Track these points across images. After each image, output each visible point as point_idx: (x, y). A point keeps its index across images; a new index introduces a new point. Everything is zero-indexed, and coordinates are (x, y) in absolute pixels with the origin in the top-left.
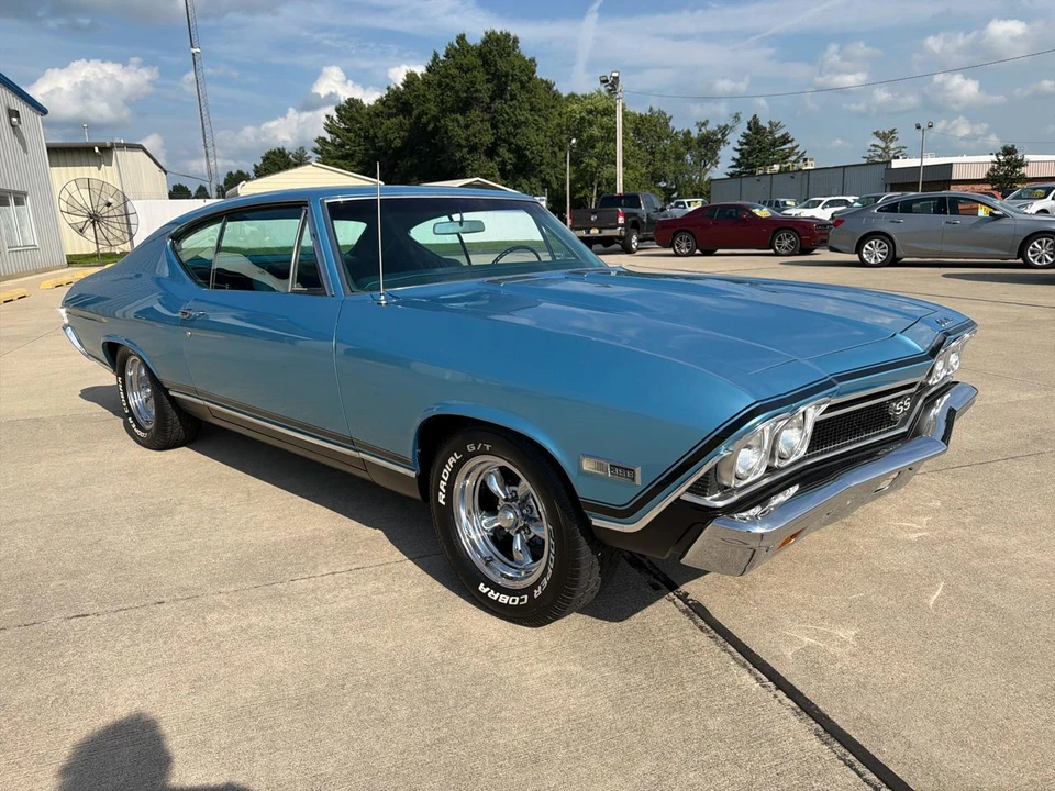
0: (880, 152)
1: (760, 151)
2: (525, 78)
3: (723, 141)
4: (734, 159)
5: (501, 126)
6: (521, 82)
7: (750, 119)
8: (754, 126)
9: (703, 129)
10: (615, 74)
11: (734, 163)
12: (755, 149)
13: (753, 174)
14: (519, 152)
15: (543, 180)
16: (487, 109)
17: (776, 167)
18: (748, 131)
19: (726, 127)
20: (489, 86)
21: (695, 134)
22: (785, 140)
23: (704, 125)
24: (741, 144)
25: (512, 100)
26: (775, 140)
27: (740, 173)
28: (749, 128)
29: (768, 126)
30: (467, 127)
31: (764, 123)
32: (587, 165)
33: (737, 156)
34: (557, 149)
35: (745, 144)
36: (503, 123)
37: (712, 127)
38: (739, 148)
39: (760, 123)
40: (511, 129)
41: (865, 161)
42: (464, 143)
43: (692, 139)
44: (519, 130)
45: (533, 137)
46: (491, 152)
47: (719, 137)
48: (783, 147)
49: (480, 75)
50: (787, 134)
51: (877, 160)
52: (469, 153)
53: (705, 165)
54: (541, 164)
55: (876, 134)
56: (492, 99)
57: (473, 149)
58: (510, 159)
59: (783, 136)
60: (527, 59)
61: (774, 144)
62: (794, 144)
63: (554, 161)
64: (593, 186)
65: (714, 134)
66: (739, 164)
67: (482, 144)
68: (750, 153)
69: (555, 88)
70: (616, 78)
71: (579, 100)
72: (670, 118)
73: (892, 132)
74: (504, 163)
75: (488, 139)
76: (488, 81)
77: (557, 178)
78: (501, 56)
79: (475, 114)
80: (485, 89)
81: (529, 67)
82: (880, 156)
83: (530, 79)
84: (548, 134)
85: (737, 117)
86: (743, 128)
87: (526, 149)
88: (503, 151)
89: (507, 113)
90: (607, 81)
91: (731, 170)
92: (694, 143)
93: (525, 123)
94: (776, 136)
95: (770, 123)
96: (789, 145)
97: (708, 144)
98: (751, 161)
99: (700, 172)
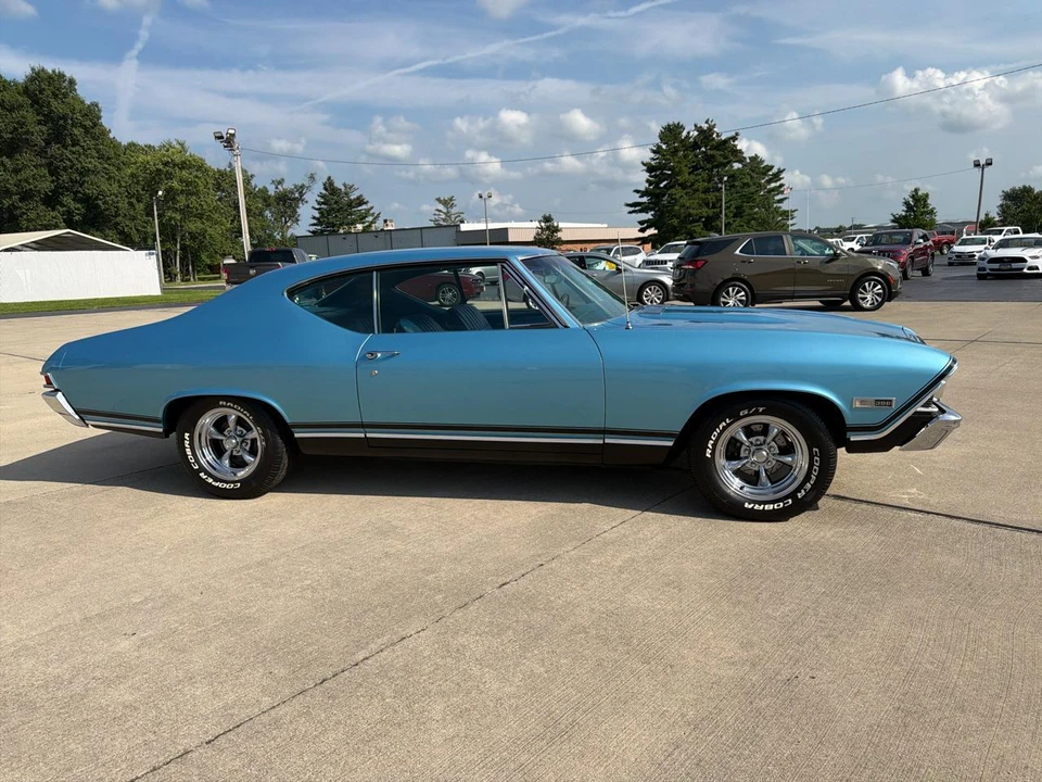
0: (443, 216)
1: (338, 210)
2: (88, 123)
3: (301, 199)
4: (314, 218)
5: (62, 173)
6: (84, 127)
7: (325, 180)
8: (329, 185)
9: (280, 187)
10: (231, 132)
11: (315, 222)
12: (333, 209)
13: (335, 232)
14: (87, 201)
15: (122, 233)
16: (42, 153)
17: (360, 227)
18: (324, 192)
19: (302, 187)
20: (44, 128)
21: (272, 191)
22: (360, 201)
23: (280, 183)
24: (319, 203)
25: (73, 146)
26: (351, 201)
27: (322, 231)
28: (326, 189)
29: (343, 188)
30: (16, 171)
31: (338, 184)
32: (171, 218)
33: (317, 215)
34: (134, 200)
35: (323, 203)
36: (65, 169)
37: (288, 185)
38: (318, 207)
39: (335, 185)
40: (76, 176)
41: (432, 224)
42: (14, 189)
43: (270, 197)
44: (86, 179)
45: (105, 187)
46: (51, 201)
47: (297, 195)
48: (360, 208)
49: (30, 116)
50: (361, 196)
51: (442, 223)
52: (22, 199)
53: (286, 222)
54: (117, 215)
55: (438, 200)
56: (48, 143)
57: (26, 196)
58: (78, 209)
59: (358, 198)
60: (88, 102)
61: (350, 204)
62: (369, 206)
63: (132, 213)
64: (176, 240)
65: (292, 192)
66: (319, 223)
67: (39, 192)
68: (329, 212)
70: (233, 135)
72: (252, 176)
73: (451, 200)
74: (69, 212)
75: (46, 185)
76: (40, 123)
77: (137, 230)
78: (55, 96)
79: (26, 157)
80: (38, 132)
81: (92, 113)
82: (444, 220)
83: (95, 125)
84: (123, 184)
85: (312, 177)
86: (318, 188)
87: (97, 198)
88: (67, 200)
89: (69, 160)
90: (222, 137)
91: (313, 228)
92: (272, 200)
93: (95, 172)
94: (352, 197)
95: (345, 185)
96: (364, 207)
97: (287, 202)
98: (331, 220)
99: (282, 228)
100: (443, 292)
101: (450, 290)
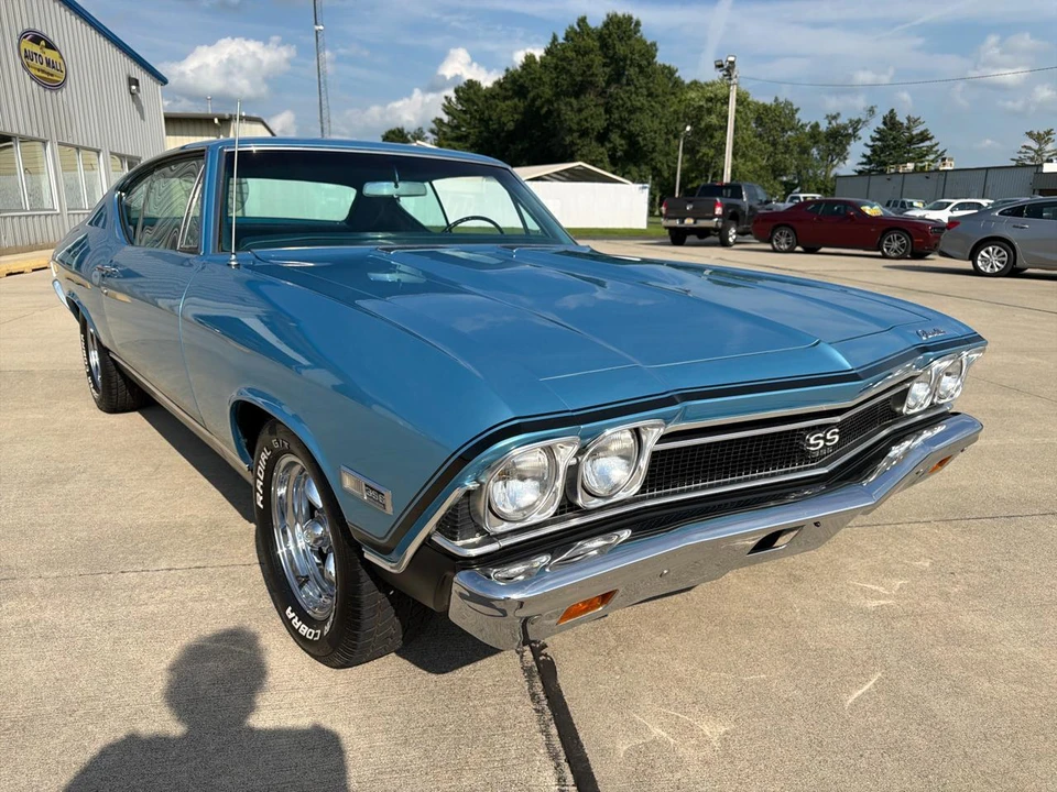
0: (1032, 154)
1: (894, 148)
2: (644, 63)
3: (854, 136)
4: (864, 156)
5: (616, 111)
6: (640, 66)
7: (886, 113)
8: (891, 121)
9: (834, 123)
10: (731, 59)
11: (864, 160)
12: (888, 146)
13: (882, 172)
14: (631, 138)
15: (654, 168)
16: (602, 93)
17: (910, 166)
18: (882, 126)
19: (858, 121)
20: (607, 70)
21: (824, 126)
22: (924, 137)
23: (835, 118)
24: (873, 139)
25: (628, 84)
26: (912, 137)
27: (870, 171)
28: (885, 123)
29: (905, 122)
30: (580, 110)
31: (901, 118)
32: (704, 154)
33: (868, 152)
34: (671, 137)
35: (878, 140)
36: (617, 108)
37: (843, 120)
38: (871, 144)
39: (897, 118)
40: (625, 115)
41: (1014, 163)
42: (575, 127)
43: (820, 133)
44: (632, 116)
45: (647, 123)
46: (602, 138)
47: (850, 131)
48: (921, 145)
49: (598, 59)
50: (926, 130)
51: (1028, 162)
52: (580, 137)
53: (832, 161)
54: (654, 151)
55: (1030, 134)
56: (608, 84)
57: (584, 133)
58: (621, 145)
59: (922, 133)
60: (648, 43)
61: (910, 141)
62: (934, 142)
63: (667, 149)
64: (707, 176)
65: (845, 128)
66: (869, 160)
67: (593, 129)
68: (882, 150)
69: (677, 75)
70: (732, 63)
71: (702, 87)
72: (797, 110)
73: (1048, 133)
74: (614, 149)
75: (599, 124)
76: (605, 65)
77: (668, 166)
78: (621, 40)
79: (590, 98)
80: (601, 74)
81: (649, 51)
82: (1032, 159)
83: (649, 64)
84: (664, 121)
85: (871, 111)
86: (877, 123)
87: (638, 135)
88: (615, 137)
89: (622, 99)
90: (722, 66)
91: (860, 168)
92: (822, 137)
93: (641, 109)
94: (914, 133)
95: (909, 119)
96: (927, 143)
97: (837, 139)
98: (883, 159)
99: (827, 166)
100: (889, 240)
101: (898, 238)
